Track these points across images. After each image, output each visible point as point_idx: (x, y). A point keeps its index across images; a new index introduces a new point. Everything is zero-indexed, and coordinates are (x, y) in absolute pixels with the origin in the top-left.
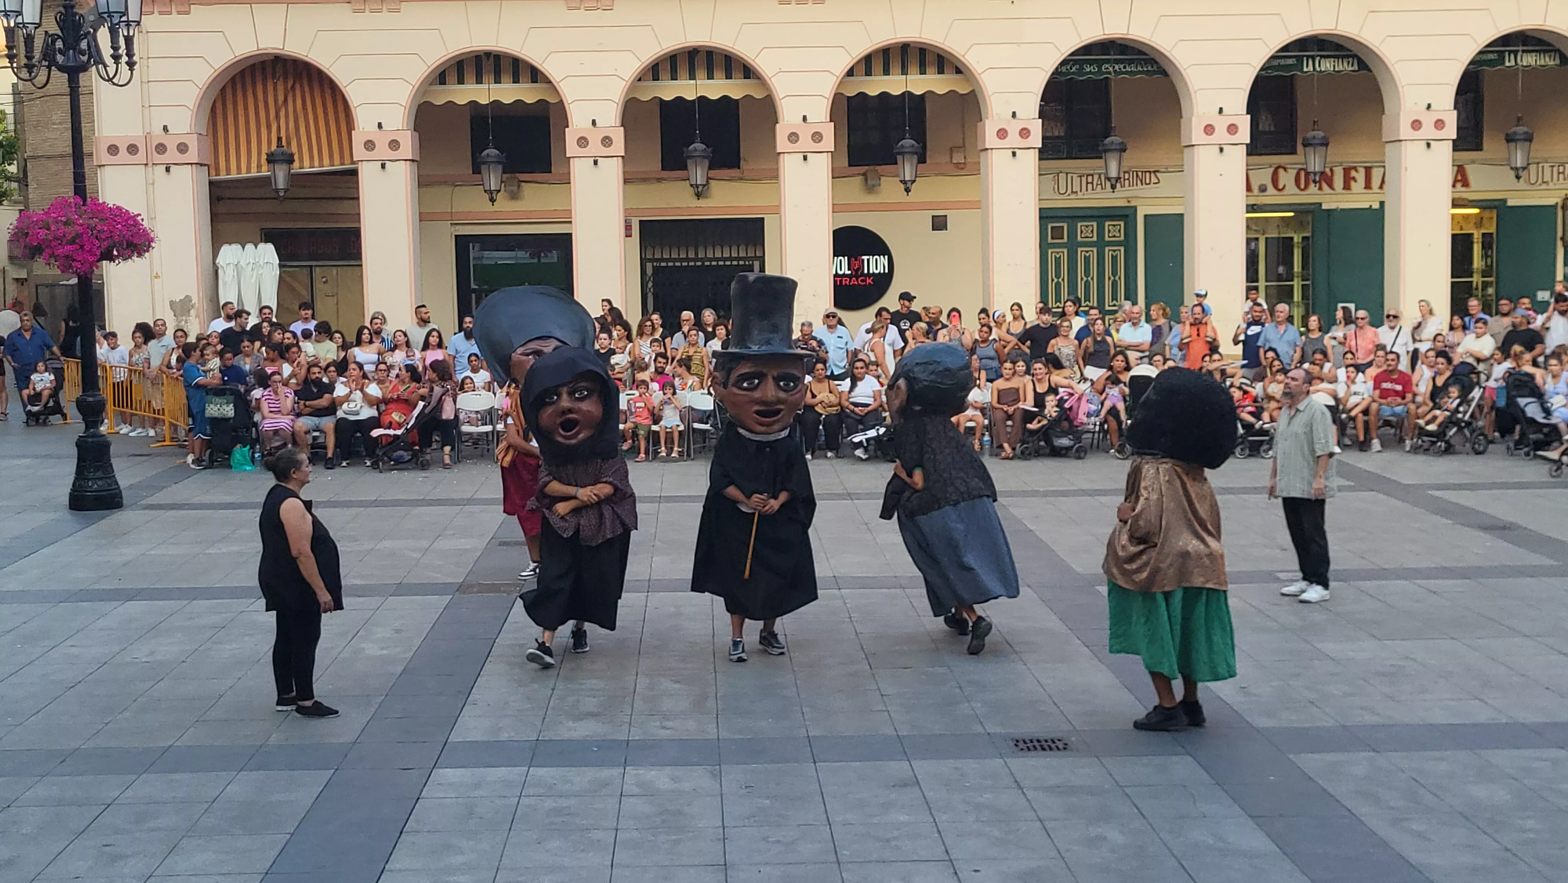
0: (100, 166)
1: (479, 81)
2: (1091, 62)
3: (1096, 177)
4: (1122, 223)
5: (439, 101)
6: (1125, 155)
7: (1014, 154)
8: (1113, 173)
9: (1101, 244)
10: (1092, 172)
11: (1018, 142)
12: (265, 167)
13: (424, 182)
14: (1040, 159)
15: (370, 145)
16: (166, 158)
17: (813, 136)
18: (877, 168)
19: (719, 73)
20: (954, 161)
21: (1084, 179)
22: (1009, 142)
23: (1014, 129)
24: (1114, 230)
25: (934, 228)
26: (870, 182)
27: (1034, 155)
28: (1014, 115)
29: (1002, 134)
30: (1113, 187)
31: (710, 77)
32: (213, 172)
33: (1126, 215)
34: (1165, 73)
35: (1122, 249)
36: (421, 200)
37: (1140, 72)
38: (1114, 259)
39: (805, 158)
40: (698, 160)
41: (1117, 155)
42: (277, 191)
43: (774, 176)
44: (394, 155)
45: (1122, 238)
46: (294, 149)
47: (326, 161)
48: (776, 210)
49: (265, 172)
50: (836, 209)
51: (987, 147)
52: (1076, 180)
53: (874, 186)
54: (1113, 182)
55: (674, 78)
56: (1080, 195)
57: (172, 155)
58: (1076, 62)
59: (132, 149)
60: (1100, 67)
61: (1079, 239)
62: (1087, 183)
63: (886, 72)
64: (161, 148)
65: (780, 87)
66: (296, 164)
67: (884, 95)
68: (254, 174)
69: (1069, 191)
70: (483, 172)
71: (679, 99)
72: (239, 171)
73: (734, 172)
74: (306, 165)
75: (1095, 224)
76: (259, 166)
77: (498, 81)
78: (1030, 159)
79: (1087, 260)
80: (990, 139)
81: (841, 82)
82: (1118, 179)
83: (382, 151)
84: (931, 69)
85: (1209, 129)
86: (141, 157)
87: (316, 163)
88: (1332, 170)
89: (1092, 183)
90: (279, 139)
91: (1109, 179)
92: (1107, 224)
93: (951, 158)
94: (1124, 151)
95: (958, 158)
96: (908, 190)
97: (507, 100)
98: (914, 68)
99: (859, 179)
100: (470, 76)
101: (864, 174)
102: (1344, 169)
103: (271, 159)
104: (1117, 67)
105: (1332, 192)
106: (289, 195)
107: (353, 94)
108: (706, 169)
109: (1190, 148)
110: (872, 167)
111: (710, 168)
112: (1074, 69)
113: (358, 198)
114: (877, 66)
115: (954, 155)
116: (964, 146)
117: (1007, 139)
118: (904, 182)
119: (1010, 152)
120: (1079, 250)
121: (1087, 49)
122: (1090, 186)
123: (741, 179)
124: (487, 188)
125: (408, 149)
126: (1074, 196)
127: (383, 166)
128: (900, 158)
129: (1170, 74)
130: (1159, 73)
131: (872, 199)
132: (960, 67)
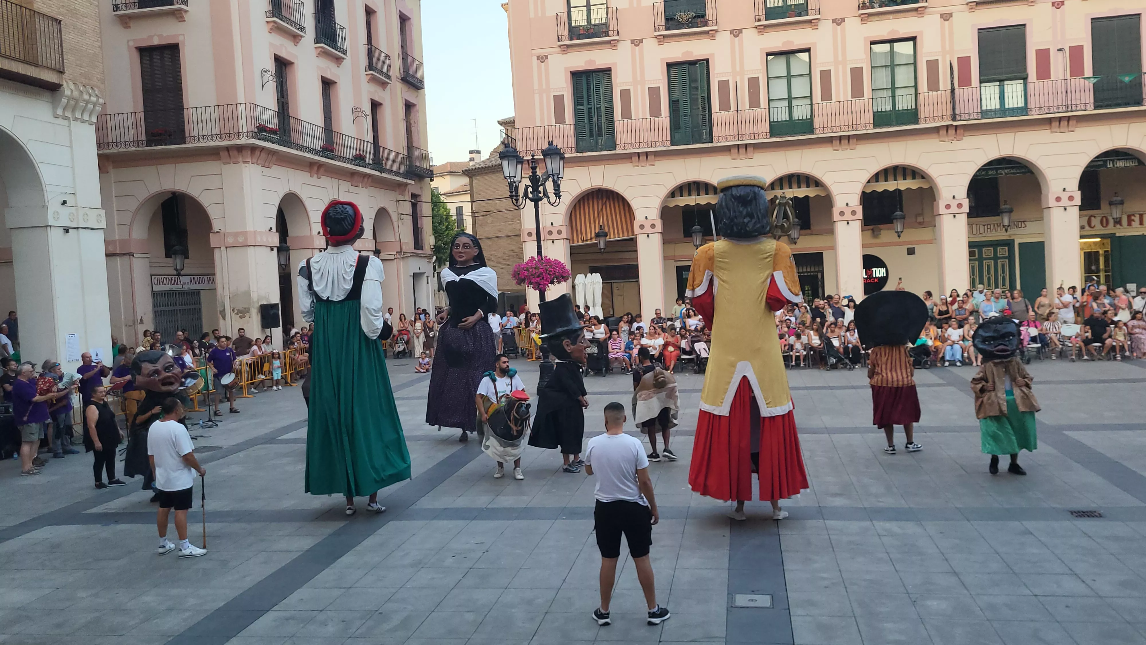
0: (524, 242)
1: (690, 195)
2: (992, 169)
3: (992, 226)
4: (1007, 248)
5: (672, 205)
6: (1012, 214)
7: (955, 216)
8: (1006, 223)
9: (996, 259)
10: (990, 223)
11: (957, 210)
12: (593, 240)
13: (665, 242)
14: (968, 218)
15: (642, 227)
16: (552, 237)
17: (852, 212)
18: (880, 226)
19: (803, 185)
20: (919, 221)
21: (986, 227)
22: (951, 210)
23: (954, 204)
24: (1003, 251)
25: (908, 254)
26: (876, 233)
27: (965, 216)
28: (954, 197)
29: (948, 207)
30: (1006, 230)
31: (799, 187)
32: (571, 242)
33: (1009, 244)
34: (1032, 173)
35: (1007, 260)
36: (664, 250)
37: (1018, 173)
38: (1003, 266)
40: (800, 225)
41: (1007, 214)
42: (600, 249)
43: (832, 233)
44: (653, 231)
45: (1007, 255)
46: (607, 230)
47: (621, 235)
49: (593, 242)
50: (865, 246)
51: (941, 213)
52: (982, 227)
53: (878, 235)
54: (1006, 227)
55: (782, 188)
56: (984, 235)
57: (555, 235)
58: (985, 170)
60: (997, 171)
61: (984, 258)
62: (988, 229)
63: (886, 180)
64: (550, 233)
65: (835, 190)
66: (608, 237)
67: (886, 191)
68: (589, 242)
69: (978, 233)
70: (692, 237)
72: (578, 242)
73: (808, 231)
74: (612, 238)
75: (992, 249)
76: (591, 239)
77: (698, 194)
78: (963, 218)
79: (988, 266)
80: (942, 210)
81: (865, 186)
82: (1009, 226)
83: (648, 229)
84: (910, 178)
85: (1058, 199)
87: (617, 236)
88: (1121, 217)
89: (990, 228)
90: (600, 226)
91: (1004, 226)
92: (999, 248)
93: (916, 219)
94: (1011, 212)
95: (920, 219)
96: (900, 236)
98: (900, 177)
99: (870, 232)
100: (685, 192)
101: (872, 230)
102: (1128, 216)
103: (598, 235)
104: (1006, 171)
105: (1121, 227)
106: (607, 251)
107: (634, 204)
108: (798, 230)
109: (1048, 209)
110: (877, 226)
111: (802, 229)
112: (983, 173)
113: (637, 251)
114: (882, 177)
115: (918, 218)
116: (923, 214)
118: (897, 232)
119: (952, 215)
120: (985, 263)
121: (989, 164)
123: (811, 234)
124: (695, 244)
125: (659, 228)
126: (980, 235)
127: (648, 236)
128: (895, 221)
129: (1035, 173)
130: (1029, 172)
131: (878, 241)
132: (924, 176)
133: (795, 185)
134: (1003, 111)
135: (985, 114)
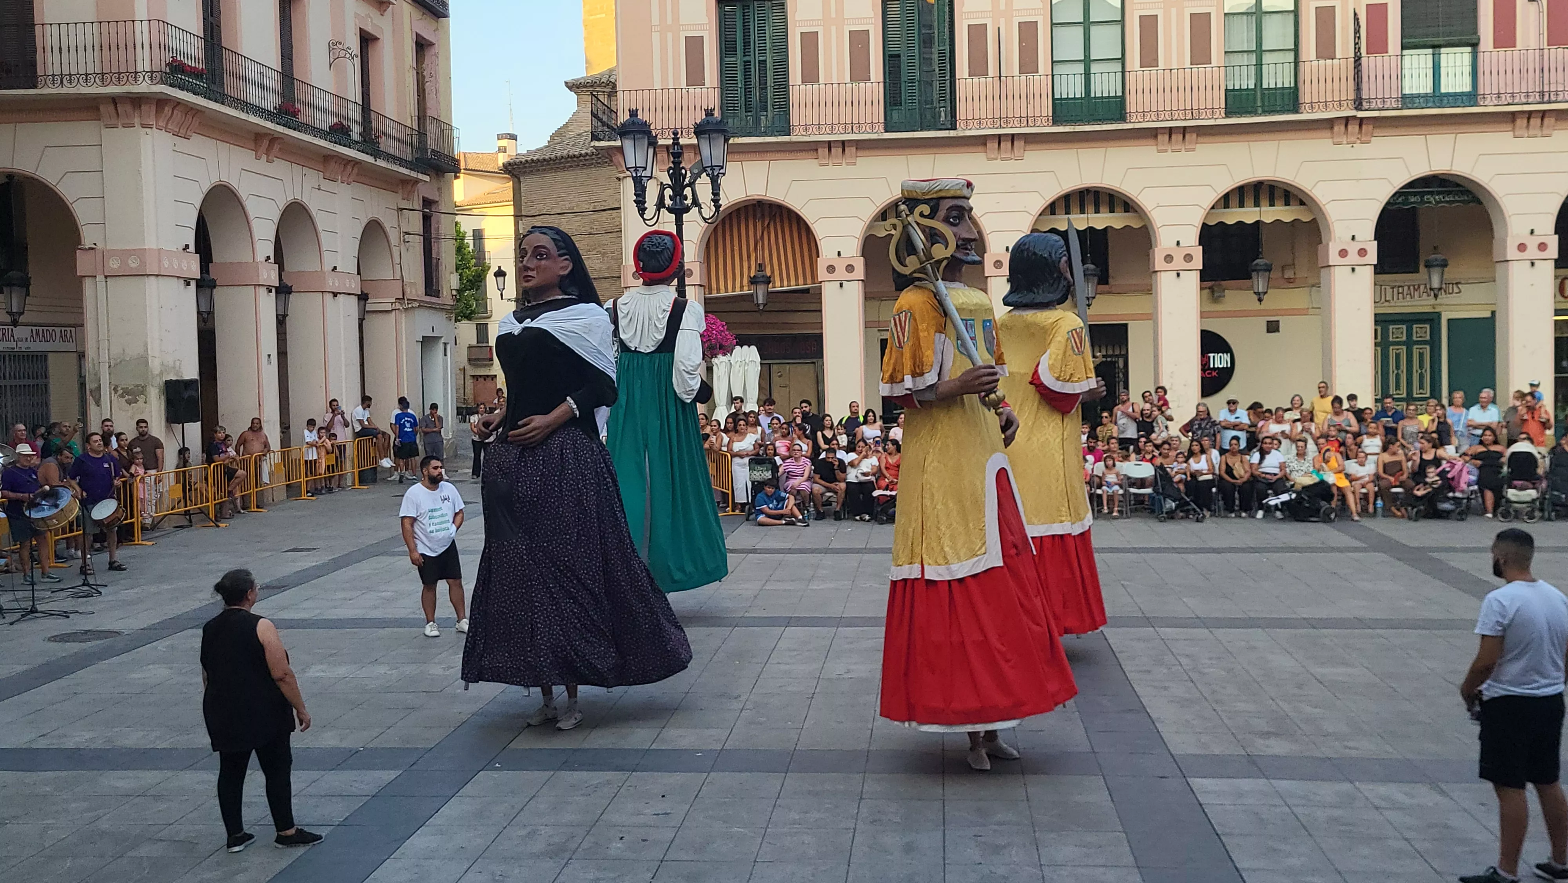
2: (1415, 194)
3: (1406, 288)
4: (1428, 327)
5: (881, 234)
6: (1446, 270)
7: (1353, 270)
8: (1436, 284)
9: (1409, 344)
10: (1402, 284)
11: (1358, 260)
12: (746, 288)
13: (868, 297)
14: (1375, 274)
15: (831, 269)
17: (1185, 257)
18: (1222, 283)
19: (1104, 208)
20: (1286, 277)
21: (1395, 290)
22: (1349, 260)
23: (1353, 249)
24: (1422, 332)
25: (1268, 331)
26: (1216, 294)
27: (1370, 270)
28: (1353, 238)
29: (1343, 253)
30: (1436, 296)
31: (1097, 211)
32: (707, 292)
33: (1432, 319)
34: (1479, 202)
35: (1428, 347)
36: (867, 311)
37: (1454, 202)
38: (1421, 355)
39: (1178, 275)
40: (1091, 277)
41: (1439, 269)
42: (758, 305)
43: (1148, 290)
44: (849, 277)
45: (1428, 338)
46: (768, 273)
47: (793, 282)
48: (1152, 317)
49: (746, 291)
50: (1203, 315)
51: (1331, 264)
52: (1389, 291)
53: (1220, 297)
54: (1436, 292)
55: (1068, 213)
56: (1392, 303)
58: (1406, 194)
60: (1422, 197)
61: (1391, 339)
62: (1398, 293)
63: (1241, 205)
65: (1158, 218)
66: (770, 285)
67: (1240, 223)
68: (738, 292)
69: (1383, 300)
72: (727, 290)
73: (1105, 287)
74: (777, 286)
75: (1404, 327)
76: (742, 287)
78: (1367, 275)
79: (1398, 356)
80: (1333, 258)
81: (1208, 214)
82: (1440, 289)
83: (841, 273)
84: (1279, 202)
85: (1522, 247)
87: (785, 283)
89: (1402, 293)
90: (758, 266)
91: (1431, 289)
92: (1415, 326)
93: (1283, 273)
94: (1445, 266)
95: (1289, 274)
96: (1260, 300)
98: (1264, 201)
99: (1212, 292)
101: (1210, 288)
103: (753, 281)
104: (1437, 197)
106: (767, 308)
107: (818, 230)
108: (1096, 284)
109: (1505, 264)
110: (1218, 282)
111: (1099, 283)
112: (1400, 199)
113: (821, 311)
114: (1234, 200)
115: (1286, 271)
116: (1294, 264)
117: (1348, 257)
118: (1257, 293)
119: (1350, 268)
120: (1391, 348)
121: (1411, 185)
122: (1400, 295)
123: (1109, 293)
125: (860, 272)
126: (1387, 304)
127: (841, 285)
128: (1254, 274)
129: (1484, 202)
130: (1474, 202)
131: (1219, 307)
132: (1304, 200)
133: (1091, 208)
134: (1437, 97)
135: (1407, 100)
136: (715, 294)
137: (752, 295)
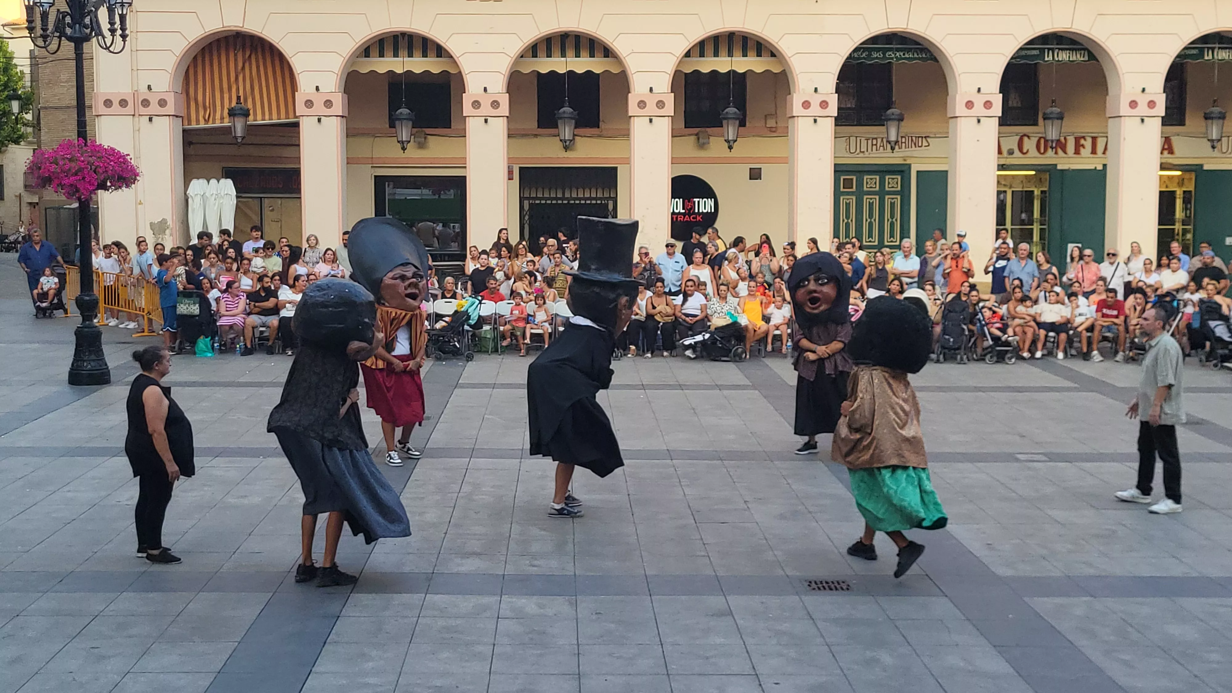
0: (97, 116)
1: (396, 55)
2: (878, 50)
3: (879, 140)
4: (899, 177)
5: (364, 70)
6: (903, 124)
7: (815, 121)
8: (893, 138)
9: (882, 193)
10: (876, 136)
11: (819, 112)
12: (227, 120)
13: (351, 133)
14: (836, 125)
15: (309, 104)
16: (150, 111)
17: (657, 103)
18: (708, 129)
19: (584, 53)
20: (768, 125)
21: (870, 142)
22: (811, 112)
23: (816, 101)
24: (893, 182)
25: (751, 178)
26: (701, 140)
27: (831, 122)
28: (816, 90)
29: (806, 105)
30: (893, 149)
31: (578, 55)
32: (186, 122)
33: (902, 171)
34: (936, 60)
35: (899, 197)
36: (348, 147)
37: (915, 59)
38: (892, 205)
39: (651, 121)
40: (566, 120)
41: (896, 123)
42: (236, 138)
43: (626, 134)
44: (328, 112)
45: (899, 188)
46: (250, 105)
47: (275, 115)
48: (627, 161)
49: (227, 123)
50: (674, 161)
51: (794, 115)
52: (864, 142)
53: (704, 144)
54: (893, 144)
55: (549, 56)
56: (867, 154)
57: (154, 108)
58: (865, 49)
59: (123, 103)
60: (884, 54)
61: (865, 188)
62: (872, 145)
63: (716, 54)
64: (146, 103)
65: (632, 65)
66: (251, 117)
67: (714, 73)
68: (218, 124)
69: (858, 151)
70: (397, 126)
71: (553, 73)
72: (198, 122)
73: (594, 131)
74: (258, 118)
75: (878, 177)
76: (222, 118)
77: (410, 55)
78: (828, 125)
79: (871, 205)
80: (797, 109)
81: (680, 62)
82: (896, 142)
83: (319, 108)
84: (752, 53)
85: (969, 105)
86: (129, 109)
87: (267, 117)
88: (1065, 139)
89: (876, 145)
90: (239, 98)
91: (889, 142)
92: (887, 177)
93: (766, 123)
94: (902, 120)
95: (771, 123)
96: (730, 148)
97: (418, 71)
98: (737, 52)
99: (693, 138)
101: (697, 135)
102: (1076, 138)
103: (232, 113)
104: (898, 54)
105: (1065, 155)
106: (244, 142)
107: (297, 63)
108: (573, 127)
109: (954, 119)
110: (703, 129)
111: (576, 127)
112: (864, 55)
113: (299, 145)
114: (709, 49)
115: (768, 122)
116: (776, 114)
117: (810, 109)
118: (727, 141)
119: (812, 119)
120: (865, 197)
121: (874, 40)
122: (874, 147)
123: (600, 136)
124: (400, 139)
125: (339, 107)
126: (861, 155)
127: (319, 120)
128: (725, 122)
129: (940, 60)
130: (931, 59)
131: (703, 154)
132: (774, 51)
133: (570, 52)
136: (194, 126)
137: (230, 127)
